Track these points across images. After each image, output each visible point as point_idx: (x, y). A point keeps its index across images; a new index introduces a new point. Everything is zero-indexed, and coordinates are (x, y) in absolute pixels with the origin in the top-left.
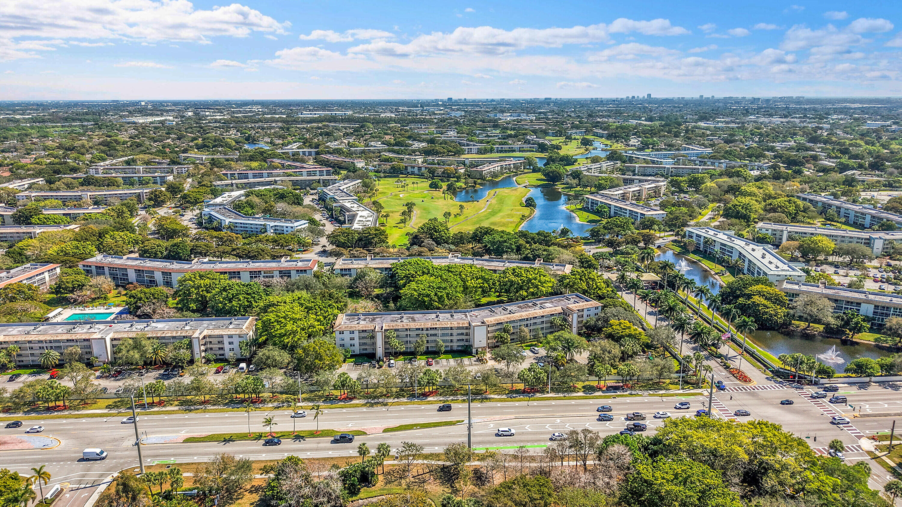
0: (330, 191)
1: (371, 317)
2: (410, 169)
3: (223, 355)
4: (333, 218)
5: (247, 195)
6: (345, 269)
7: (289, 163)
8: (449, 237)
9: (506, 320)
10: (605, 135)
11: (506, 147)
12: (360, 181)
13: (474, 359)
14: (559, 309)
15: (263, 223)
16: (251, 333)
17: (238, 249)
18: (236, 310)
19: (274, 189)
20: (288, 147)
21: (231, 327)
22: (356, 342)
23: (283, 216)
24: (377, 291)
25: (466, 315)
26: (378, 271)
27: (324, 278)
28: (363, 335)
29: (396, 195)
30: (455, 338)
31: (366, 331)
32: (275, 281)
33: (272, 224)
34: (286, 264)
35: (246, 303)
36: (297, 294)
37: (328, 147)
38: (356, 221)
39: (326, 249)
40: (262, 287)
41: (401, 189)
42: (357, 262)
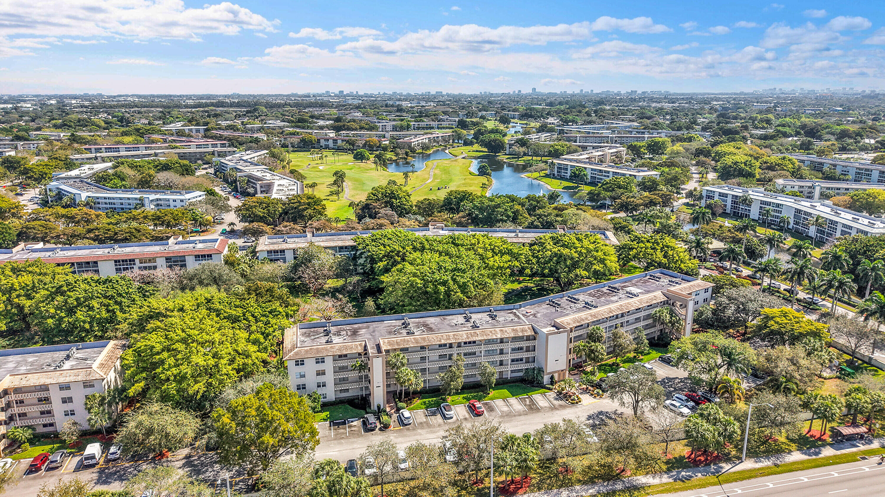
0: (229, 161)
1: (348, 327)
2: (323, 142)
3: (51, 425)
4: (237, 191)
5: (115, 167)
6: (276, 252)
7: (172, 138)
8: (411, 206)
9: (591, 319)
10: (516, 116)
11: (422, 124)
12: (267, 151)
13: (552, 395)
14: (658, 296)
15: (138, 196)
16: (112, 375)
17: (97, 229)
18: (83, 329)
19: (154, 161)
20: (171, 126)
21: (67, 365)
22: (330, 378)
23: (169, 187)
24: (331, 283)
25: (515, 314)
26: (330, 251)
27: (243, 266)
28: (342, 363)
29: (314, 167)
30: (508, 358)
31: (346, 356)
32: (160, 275)
33: (153, 197)
34: (177, 247)
35: (104, 314)
36: (201, 292)
37: (220, 124)
38: (275, 190)
39: (236, 228)
40: (137, 284)
41: (319, 162)
42: (292, 240)
